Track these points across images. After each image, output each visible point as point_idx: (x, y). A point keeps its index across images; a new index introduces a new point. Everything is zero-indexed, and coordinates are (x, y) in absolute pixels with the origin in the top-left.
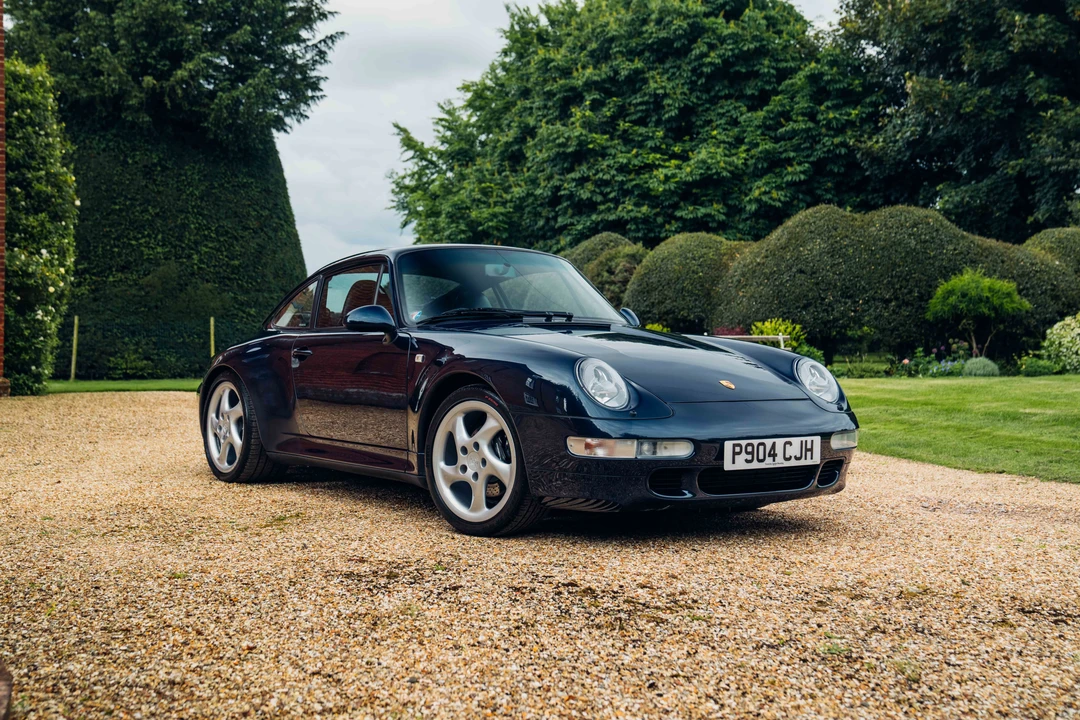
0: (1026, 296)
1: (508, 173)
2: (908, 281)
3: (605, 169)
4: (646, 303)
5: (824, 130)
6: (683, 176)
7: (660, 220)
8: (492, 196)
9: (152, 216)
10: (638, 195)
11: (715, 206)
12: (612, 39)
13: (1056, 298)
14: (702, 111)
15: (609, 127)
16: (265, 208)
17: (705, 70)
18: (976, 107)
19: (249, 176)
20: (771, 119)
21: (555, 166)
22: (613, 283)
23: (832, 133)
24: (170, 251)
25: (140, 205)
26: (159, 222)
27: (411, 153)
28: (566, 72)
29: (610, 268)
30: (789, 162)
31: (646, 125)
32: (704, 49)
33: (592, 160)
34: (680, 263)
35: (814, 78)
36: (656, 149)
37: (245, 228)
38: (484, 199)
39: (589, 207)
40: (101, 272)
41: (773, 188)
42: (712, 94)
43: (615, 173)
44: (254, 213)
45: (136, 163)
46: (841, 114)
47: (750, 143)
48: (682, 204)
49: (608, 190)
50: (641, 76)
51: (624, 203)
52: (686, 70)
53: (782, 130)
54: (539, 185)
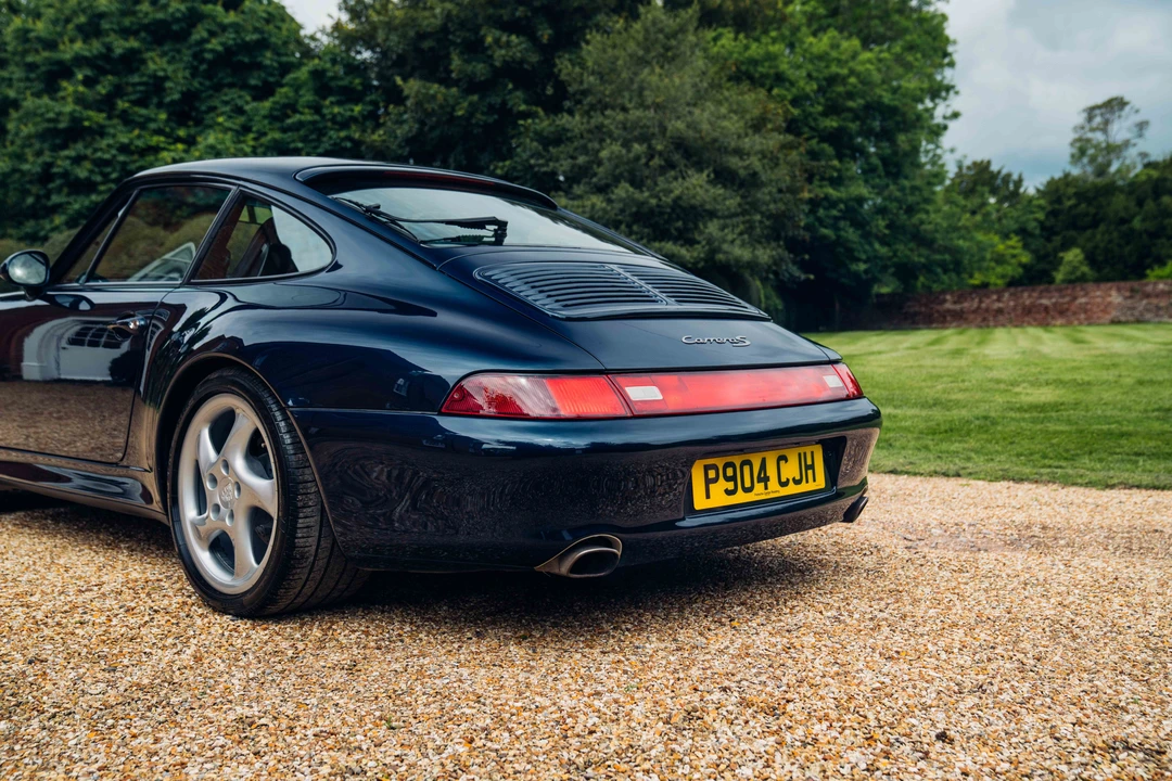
3: (104, 148)
5: (329, 124)
12: (102, 15)
14: (206, 97)
15: (106, 104)
17: (206, 56)
18: (467, 111)
20: (276, 110)
21: (44, 142)
23: (337, 127)
28: (50, 45)
31: (147, 107)
32: (205, 34)
33: (88, 139)
35: (317, 74)
36: (159, 132)
39: (88, 186)
42: (215, 80)
43: (116, 152)
46: (345, 110)
47: (258, 132)
50: (139, 56)
52: (187, 55)
53: (289, 121)
54: (26, 161)
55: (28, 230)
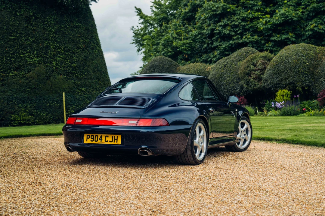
1: (187, 26)
3: (236, 20)
4: (277, 79)
6: (275, 21)
7: (263, 42)
8: (182, 36)
9: (31, 42)
10: (251, 31)
11: (290, 34)
15: (235, 2)
16: (87, 38)
19: (79, 22)
21: (211, 20)
24: (41, 60)
25: (24, 36)
26: (35, 45)
27: (142, 20)
29: (253, 63)
33: (229, 16)
34: (296, 59)
36: (258, 10)
37: (78, 48)
38: (178, 37)
40: (5, 71)
41: (319, 24)
43: (241, 21)
44: (82, 41)
45: (21, 15)
47: (304, 5)
49: (238, 29)
51: (246, 35)
54: (204, 29)
55: (204, 58)
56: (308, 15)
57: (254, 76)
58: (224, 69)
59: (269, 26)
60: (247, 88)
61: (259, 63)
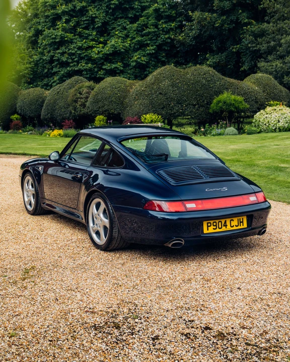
0: (246, 102)
1: (31, 49)
2: (202, 97)
3: (73, 48)
4: (96, 107)
5: (161, 32)
6: (105, 51)
7: (96, 70)
8: (25, 60)
10: (87, 60)
11: (119, 63)
13: (257, 102)
14: (112, 23)
15: (73, 30)
17: (112, 6)
18: (220, 24)
21: (51, 47)
22: (81, 98)
23: (164, 33)
28: (54, 7)
29: (80, 92)
30: (148, 45)
31: (88, 30)
33: (67, 45)
34: (110, 90)
35: (156, 10)
36: (93, 40)
38: (22, 61)
39: (66, 64)
41: (142, 56)
42: (115, 16)
43: (77, 50)
46: (168, 25)
47: (131, 37)
48: (105, 63)
49: (74, 57)
50: (86, 9)
51: (81, 62)
52: (104, 6)
53: (144, 32)
54: (45, 55)
55: (45, 82)
56: (134, 46)
57: (80, 103)
58: (57, 96)
59: (101, 56)
60: (74, 113)
61: (84, 92)
